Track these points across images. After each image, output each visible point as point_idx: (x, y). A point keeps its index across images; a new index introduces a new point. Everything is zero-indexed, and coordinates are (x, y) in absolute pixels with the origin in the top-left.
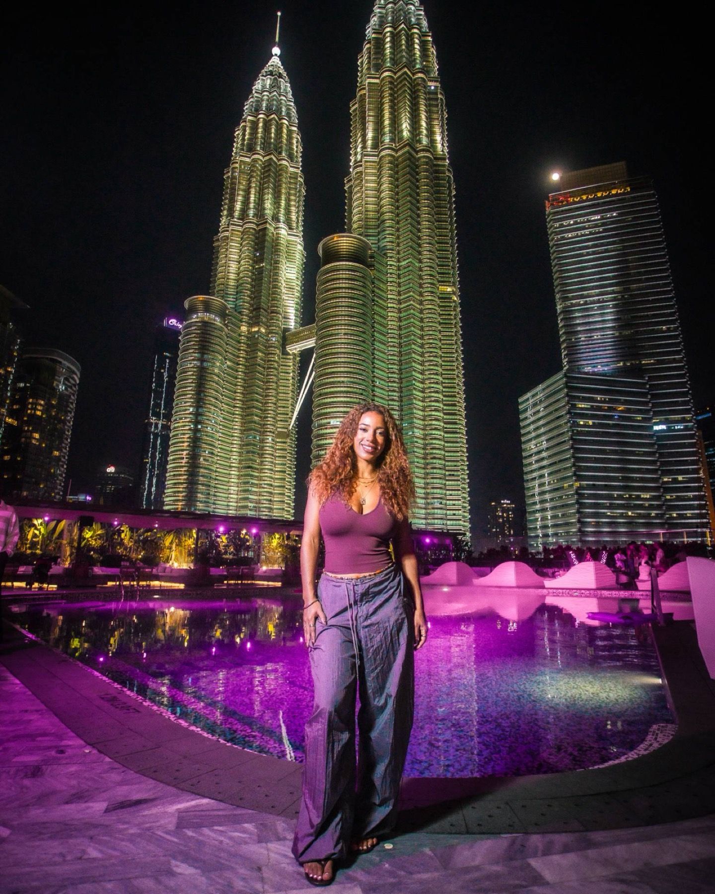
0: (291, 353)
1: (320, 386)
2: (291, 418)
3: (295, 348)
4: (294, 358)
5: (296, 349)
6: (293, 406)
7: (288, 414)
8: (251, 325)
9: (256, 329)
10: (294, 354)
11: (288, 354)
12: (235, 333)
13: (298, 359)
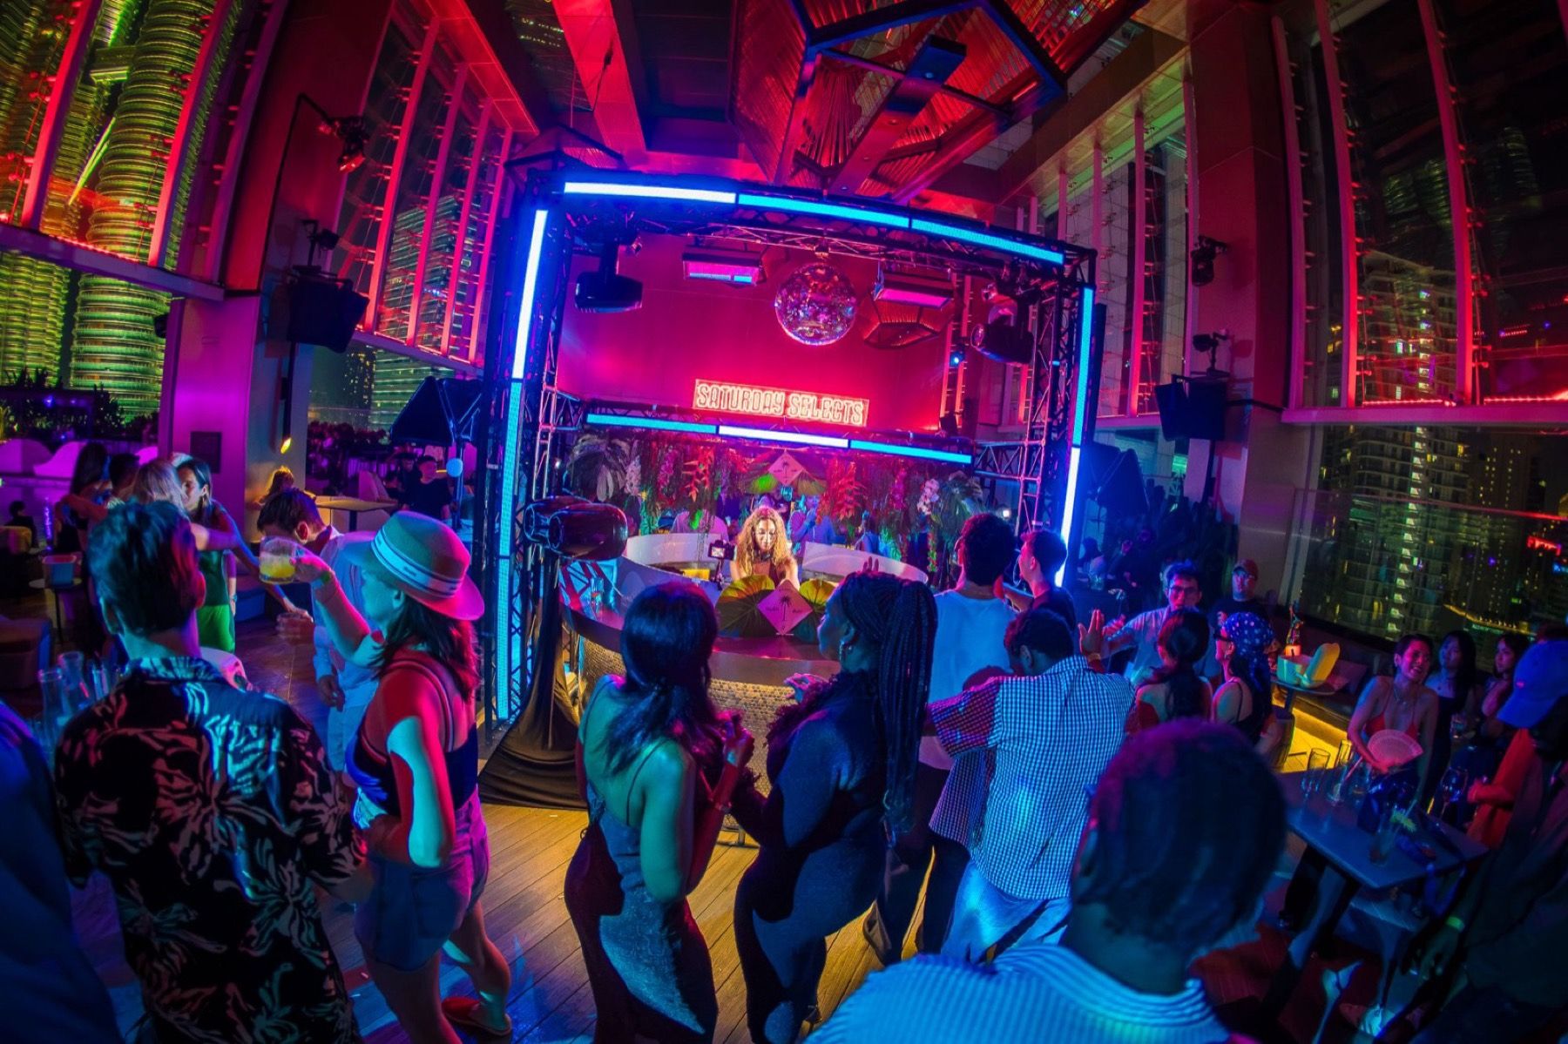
0: (96, 81)
1: (108, 173)
2: (73, 188)
3: (106, 77)
4: (100, 92)
5: (104, 77)
6: (82, 168)
7: (71, 169)
8: (42, 24)
9: (49, 33)
10: (100, 85)
11: (91, 83)
12: (11, 30)
13: (106, 93)
